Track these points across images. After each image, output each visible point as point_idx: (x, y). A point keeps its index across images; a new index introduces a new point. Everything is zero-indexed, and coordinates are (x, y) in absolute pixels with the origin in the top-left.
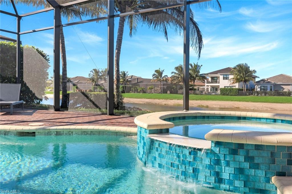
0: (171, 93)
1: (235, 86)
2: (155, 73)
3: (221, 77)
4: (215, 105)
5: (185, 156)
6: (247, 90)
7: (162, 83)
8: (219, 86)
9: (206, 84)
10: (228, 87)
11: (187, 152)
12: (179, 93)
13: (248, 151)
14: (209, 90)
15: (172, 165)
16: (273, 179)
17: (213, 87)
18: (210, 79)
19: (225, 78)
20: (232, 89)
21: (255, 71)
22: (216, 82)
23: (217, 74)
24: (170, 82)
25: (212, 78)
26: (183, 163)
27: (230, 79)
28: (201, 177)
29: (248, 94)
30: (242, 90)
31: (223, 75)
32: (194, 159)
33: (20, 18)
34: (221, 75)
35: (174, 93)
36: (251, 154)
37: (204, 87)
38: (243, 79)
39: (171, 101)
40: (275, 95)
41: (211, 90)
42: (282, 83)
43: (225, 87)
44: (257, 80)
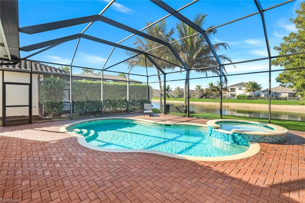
0: (205, 98)
1: (247, 94)
2: (197, 87)
3: (237, 89)
4: (233, 105)
5: (225, 135)
6: (255, 96)
7: (200, 93)
8: (236, 94)
9: (227, 93)
10: (242, 94)
11: (226, 135)
12: (210, 98)
13: (242, 135)
14: (229, 97)
15: (222, 138)
16: (249, 142)
17: (232, 95)
18: (230, 90)
19: (240, 89)
20: (245, 96)
21: (260, 85)
22: (234, 91)
23: (234, 86)
24: (205, 92)
25: (231, 89)
26: (225, 137)
27: (243, 89)
28: (230, 141)
29: (255, 99)
30: (252, 96)
31: (239, 87)
32: (228, 136)
33: (148, 77)
34: (237, 87)
35: (207, 98)
36: (243, 136)
37: (226, 94)
38: (252, 90)
39: (206, 103)
40: (275, 100)
41: (230, 96)
42: (280, 92)
43: (240, 94)
44: (262, 90)
